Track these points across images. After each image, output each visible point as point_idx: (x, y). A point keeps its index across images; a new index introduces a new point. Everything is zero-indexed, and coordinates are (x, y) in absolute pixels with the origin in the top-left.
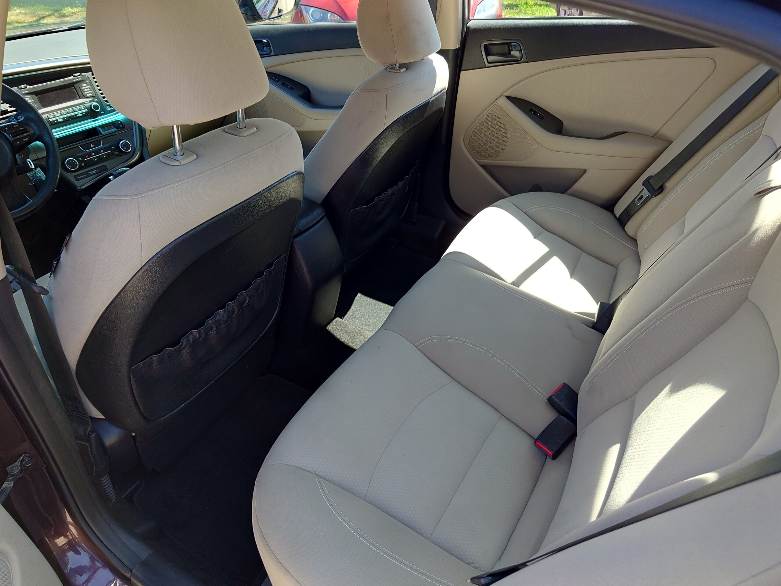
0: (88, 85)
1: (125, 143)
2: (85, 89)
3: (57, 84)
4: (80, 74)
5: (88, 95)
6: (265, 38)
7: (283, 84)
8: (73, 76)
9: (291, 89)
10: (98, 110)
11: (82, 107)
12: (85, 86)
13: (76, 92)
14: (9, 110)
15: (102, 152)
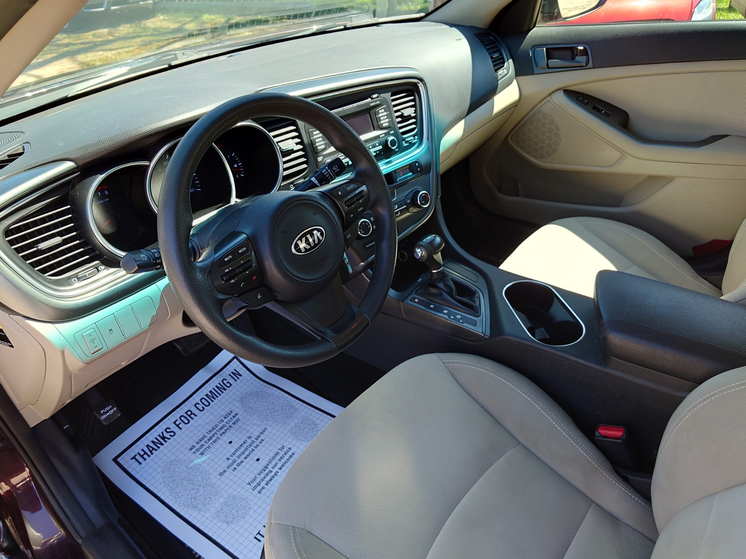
0: (385, 111)
1: (424, 195)
2: (382, 117)
3: (352, 110)
4: (378, 95)
5: (384, 125)
6: (580, 44)
7: (594, 108)
8: (371, 98)
9: (607, 115)
10: (394, 148)
11: (376, 142)
12: (382, 114)
13: (370, 121)
14: (295, 149)
15: (396, 208)
